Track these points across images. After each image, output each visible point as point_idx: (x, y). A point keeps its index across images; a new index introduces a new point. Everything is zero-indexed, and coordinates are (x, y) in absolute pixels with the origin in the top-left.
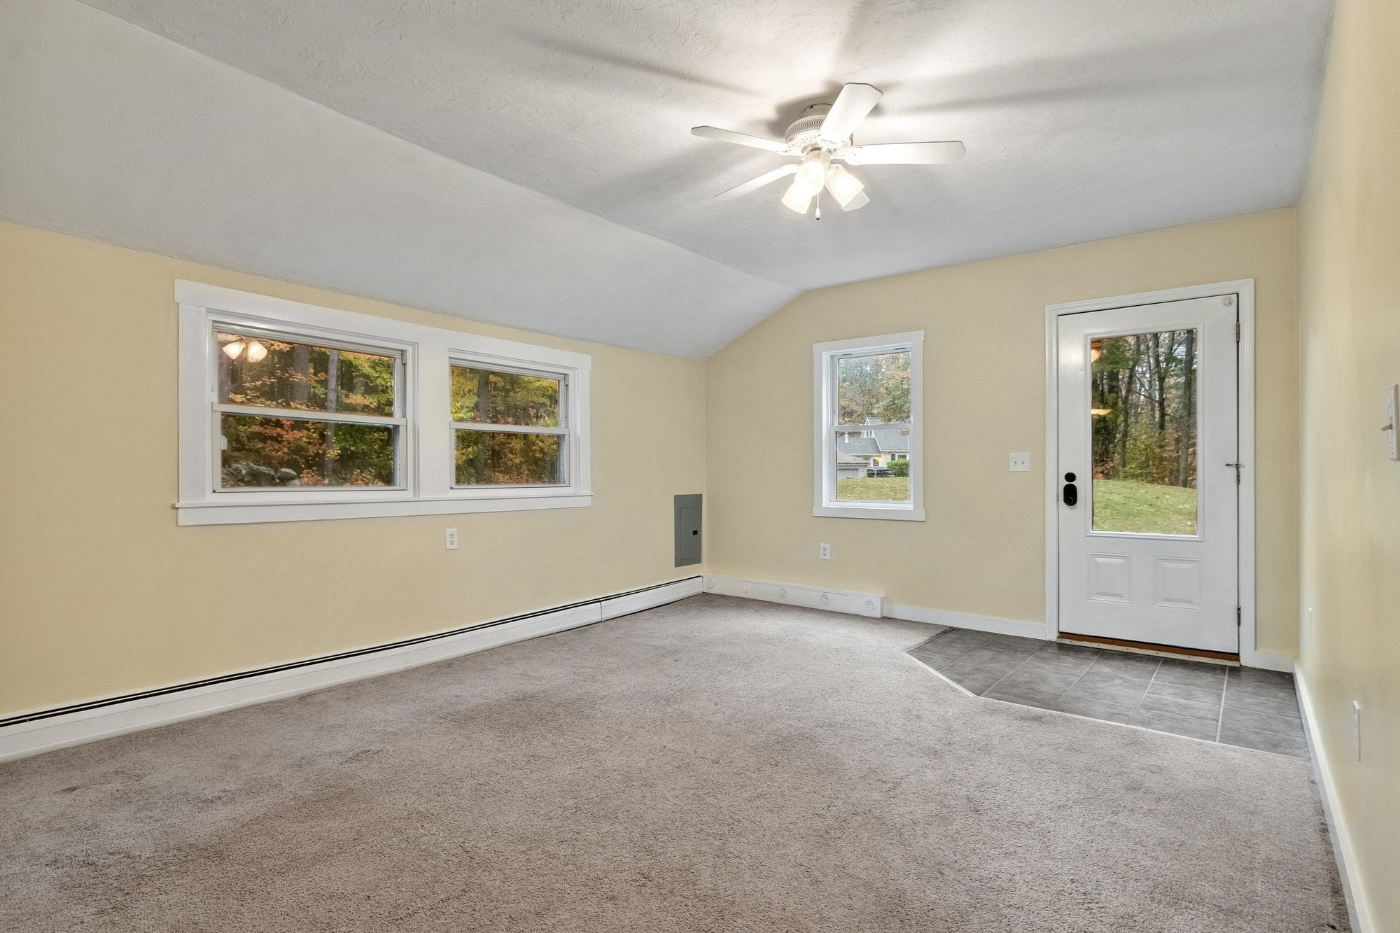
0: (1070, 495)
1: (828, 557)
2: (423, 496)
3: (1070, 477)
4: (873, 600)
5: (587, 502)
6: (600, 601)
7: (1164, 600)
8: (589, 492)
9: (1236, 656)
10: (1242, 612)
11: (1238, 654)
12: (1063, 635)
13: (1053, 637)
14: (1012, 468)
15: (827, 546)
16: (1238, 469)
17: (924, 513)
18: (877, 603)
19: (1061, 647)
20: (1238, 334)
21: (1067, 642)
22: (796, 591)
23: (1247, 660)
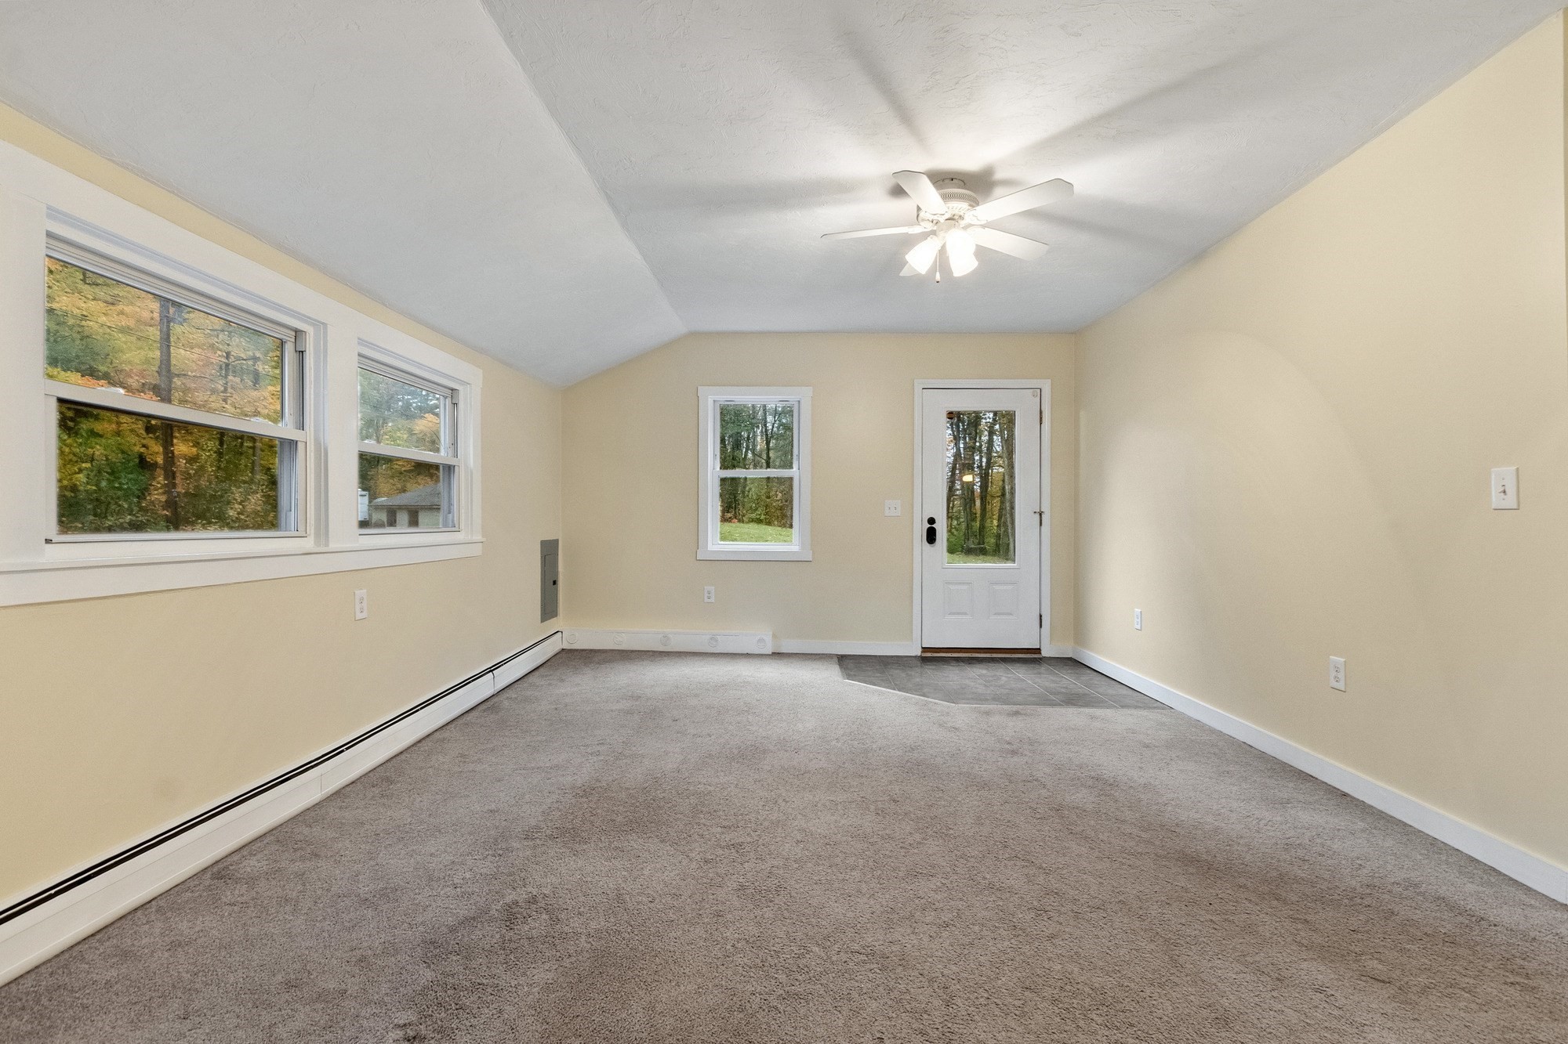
0: (931, 536)
1: (712, 600)
2: (333, 545)
3: (932, 521)
4: (764, 637)
5: (477, 550)
6: (492, 671)
7: (995, 614)
8: (478, 537)
9: (1038, 651)
10: (1043, 618)
11: (1039, 649)
12: (925, 649)
13: (918, 652)
14: (887, 513)
15: (712, 588)
16: (1041, 515)
17: (811, 554)
18: (768, 639)
19: (924, 660)
20: (1041, 418)
21: (929, 655)
22: (681, 636)
23: (1045, 653)
